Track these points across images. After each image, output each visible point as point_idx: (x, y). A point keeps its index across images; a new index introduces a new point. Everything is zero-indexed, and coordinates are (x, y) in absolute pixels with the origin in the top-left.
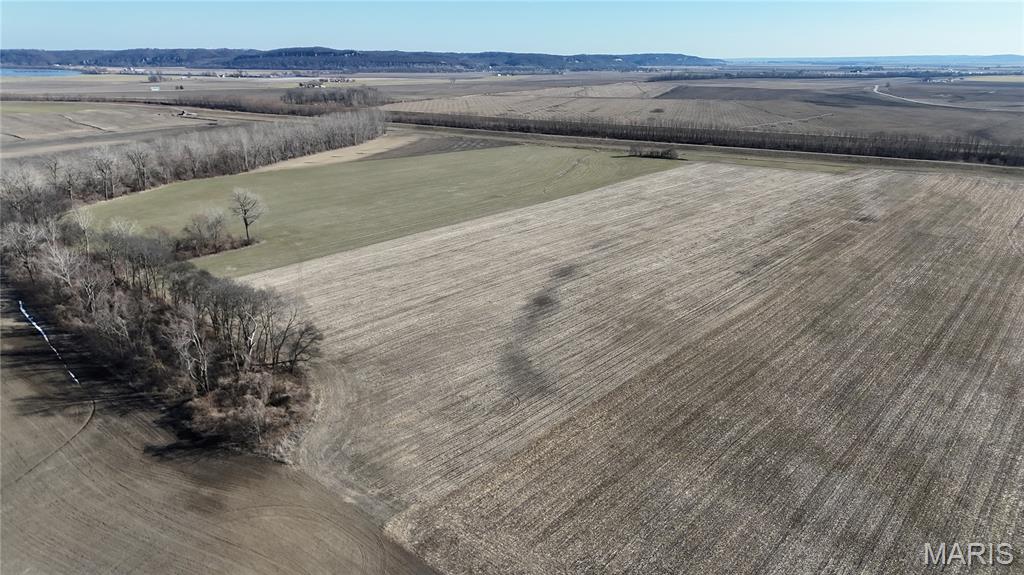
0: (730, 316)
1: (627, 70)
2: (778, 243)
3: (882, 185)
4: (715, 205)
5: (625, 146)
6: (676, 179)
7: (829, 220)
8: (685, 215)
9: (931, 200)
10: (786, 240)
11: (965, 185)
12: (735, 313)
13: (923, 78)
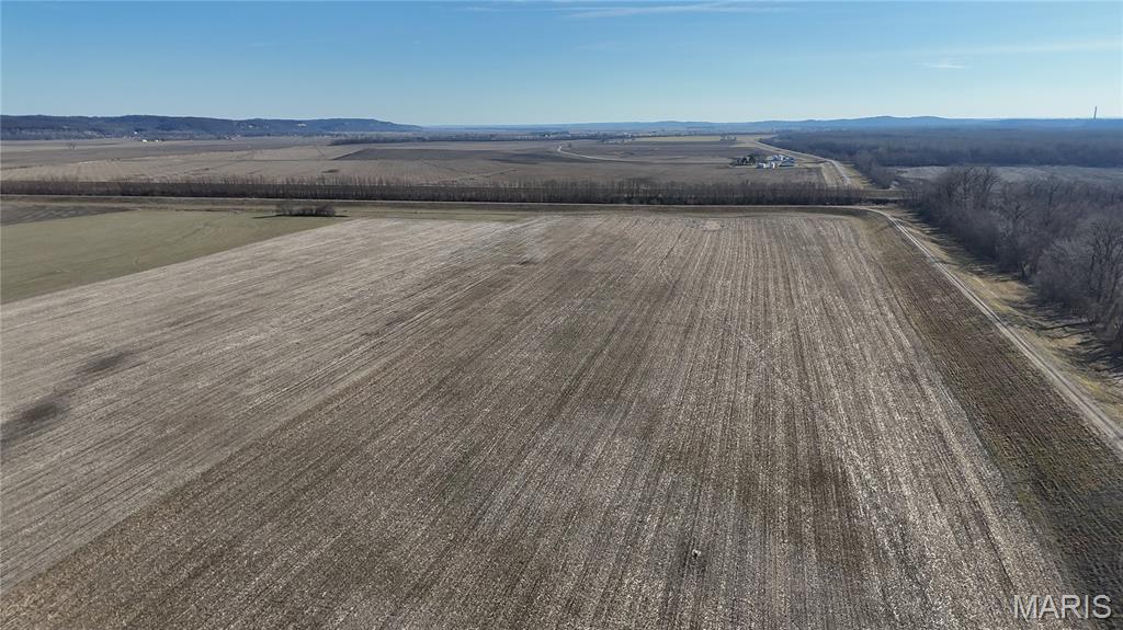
1: (310, 135)
2: (424, 295)
3: (550, 229)
4: (364, 260)
6: (325, 237)
7: (489, 266)
9: (594, 239)
10: (433, 293)
11: (624, 225)
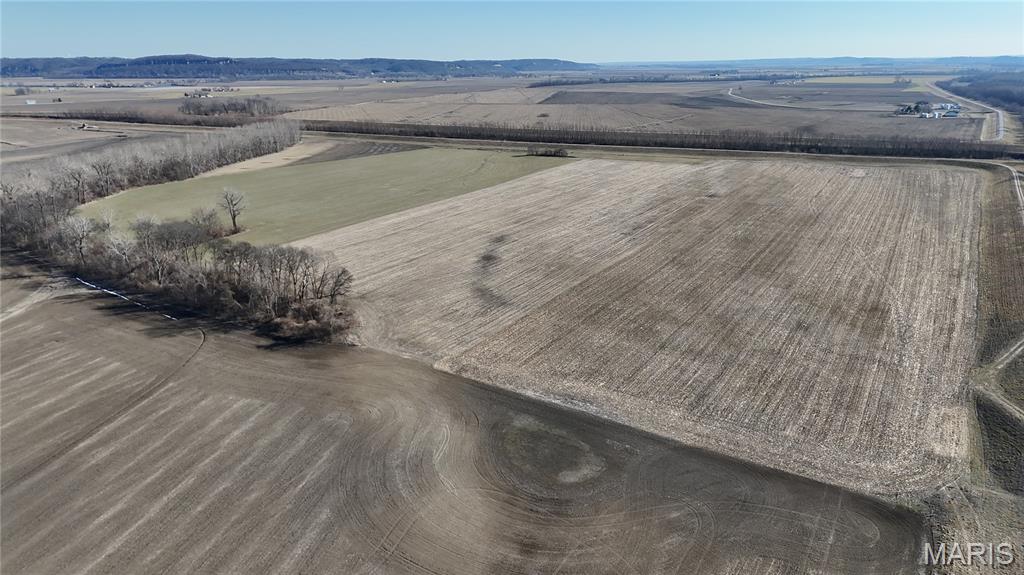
0: (618, 259)
1: (508, 76)
2: (649, 214)
3: (728, 171)
4: (603, 190)
5: (523, 147)
6: (569, 173)
7: (686, 197)
8: (579, 199)
9: (761, 181)
10: (655, 212)
11: (787, 169)
12: (622, 257)
13: (770, 79)
